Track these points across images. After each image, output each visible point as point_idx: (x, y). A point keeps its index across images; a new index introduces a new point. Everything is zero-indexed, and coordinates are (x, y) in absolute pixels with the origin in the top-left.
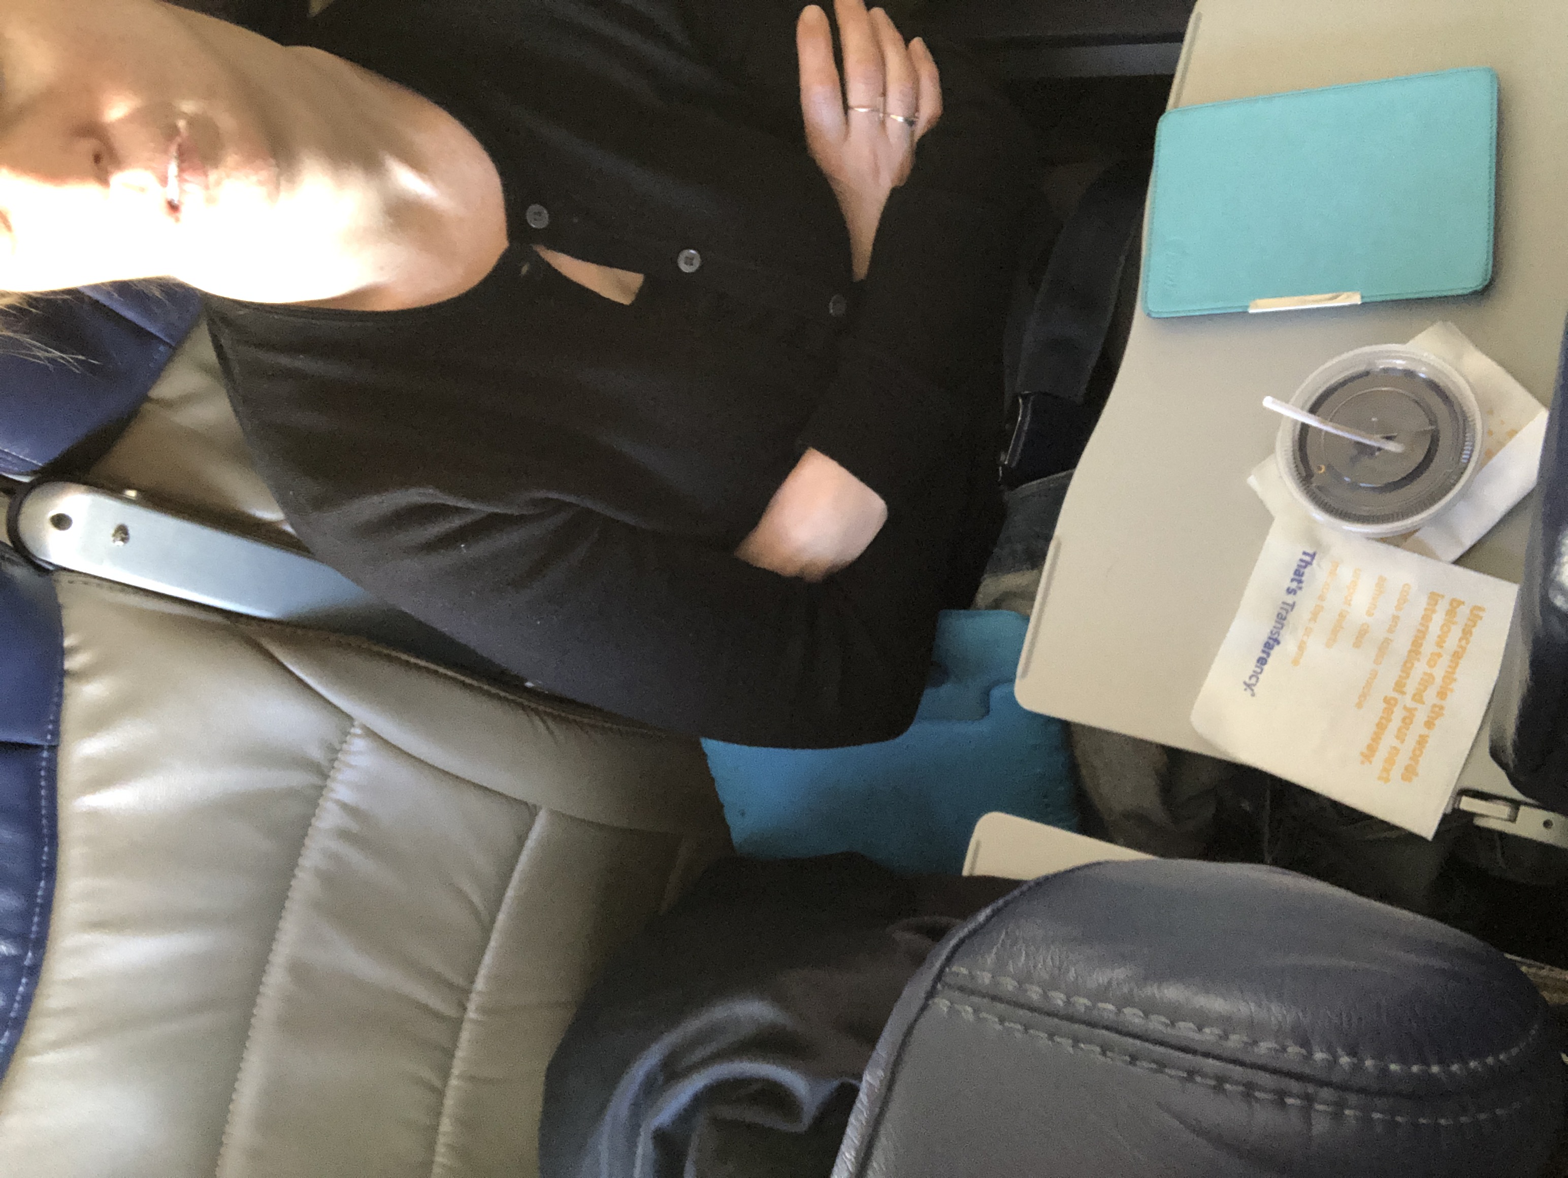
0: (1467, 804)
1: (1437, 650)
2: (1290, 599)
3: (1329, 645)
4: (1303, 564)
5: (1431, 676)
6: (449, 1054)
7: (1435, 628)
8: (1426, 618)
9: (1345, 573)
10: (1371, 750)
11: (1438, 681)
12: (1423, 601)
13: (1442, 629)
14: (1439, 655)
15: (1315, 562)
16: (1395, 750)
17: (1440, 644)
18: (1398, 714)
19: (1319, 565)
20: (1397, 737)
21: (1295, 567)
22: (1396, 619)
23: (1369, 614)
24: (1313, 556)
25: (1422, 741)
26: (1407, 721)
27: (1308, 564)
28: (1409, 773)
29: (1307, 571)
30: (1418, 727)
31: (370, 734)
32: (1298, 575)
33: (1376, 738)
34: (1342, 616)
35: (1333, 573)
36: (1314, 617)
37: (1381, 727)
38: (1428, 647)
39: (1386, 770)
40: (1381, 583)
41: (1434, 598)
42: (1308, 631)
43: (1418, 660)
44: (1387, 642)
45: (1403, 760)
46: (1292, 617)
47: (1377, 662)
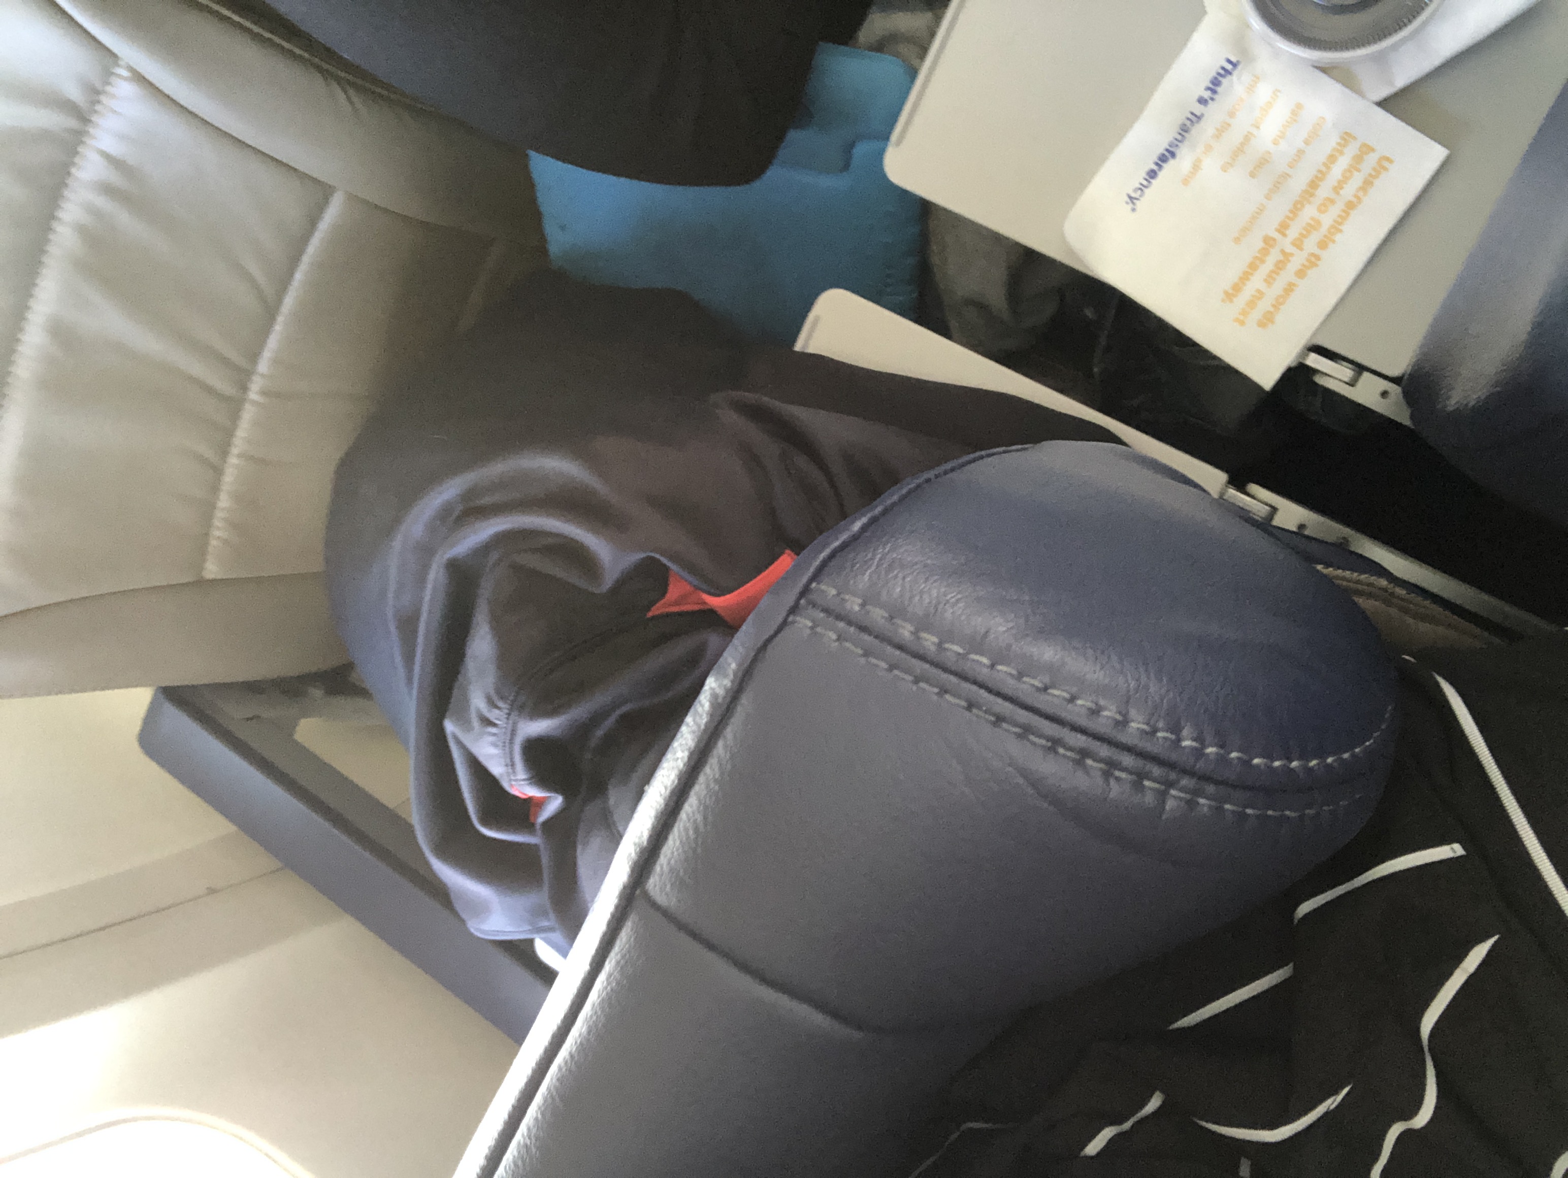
0: (1314, 361)
1: (1333, 196)
2: (1198, 109)
3: (1224, 169)
4: (1222, 72)
5: (1318, 223)
6: (229, 433)
7: (1337, 171)
8: (1332, 159)
9: (1264, 91)
10: (1237, 288)
11: (1324, 229)
12: (1333, 141)
13: (1343, 175)
14: (1332, 202)
15: (1235, 73)
16: (1260, 294)
17: (1337, 189)
18: (1274, 257)
19: (1239, 79)
20: (1265, 280)
21: (1214, 74)
22: (1300, 153)
23: (1275, 143)
24: (1235, 65)
25: (1290, 288)
26: (1280, 266)
27: (1228, 72)
28: (1267, 320)
29: (1225, 81)
30: (1288, 275)
31: (140, 79)
32: (1215, 83)
33: (1245, 277)
34: (1248, 138)
35: (1251, 89)
36: (1218, 135)
37: (1253, 267)
38: (1324, 192)
39: (1244, 313)
40: (1297, 111)
41: (1347, 137)
42: (1209, 148)
43: (1310, 203)
44: (1286, 176)
45: (1264, 305)
46: (1194, 131)
47: (1268, 197)
